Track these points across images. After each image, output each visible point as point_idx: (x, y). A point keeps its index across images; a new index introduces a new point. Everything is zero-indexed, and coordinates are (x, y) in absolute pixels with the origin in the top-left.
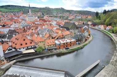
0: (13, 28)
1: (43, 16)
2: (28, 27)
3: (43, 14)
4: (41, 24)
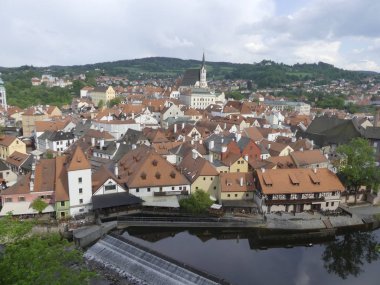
0: (142, 125)
1: (248, 92)
2: (183, 126)
3: (250, 87)
4: (227, 119)
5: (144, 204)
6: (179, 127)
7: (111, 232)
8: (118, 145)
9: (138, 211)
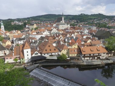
0: (45, 35)
1: (77, 24)
2: (57, 35)
3: (77, 22)
4: (71, 32)
5: (47, 58)
6: (56, 35)
7: (37, 67)
8: (38, 41)
9: (45, 61)
